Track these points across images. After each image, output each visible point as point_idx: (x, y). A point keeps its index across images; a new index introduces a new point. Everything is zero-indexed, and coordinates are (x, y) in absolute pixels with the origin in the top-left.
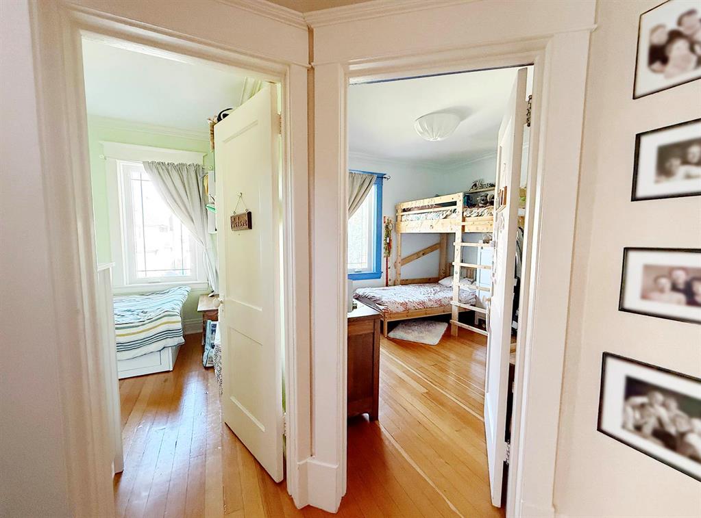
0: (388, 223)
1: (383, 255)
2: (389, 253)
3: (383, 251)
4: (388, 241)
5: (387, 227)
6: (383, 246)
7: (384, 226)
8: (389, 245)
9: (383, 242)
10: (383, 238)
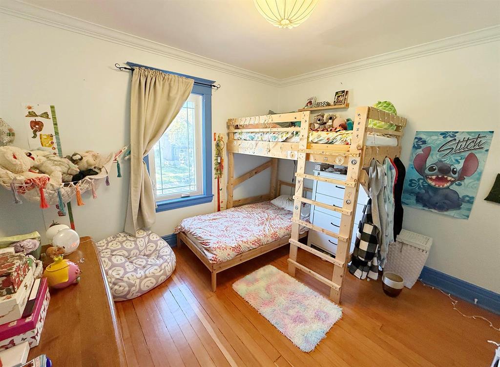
0: (219, 140)
1: (214, 176)
2: (221, 174)
3: (214, 171)
4: (219, 161)
5: (218, 145)
6: (214, 166)
7: (214, 143)
8: (220, 166)
9: (214, 162)
10: (214, 158)
